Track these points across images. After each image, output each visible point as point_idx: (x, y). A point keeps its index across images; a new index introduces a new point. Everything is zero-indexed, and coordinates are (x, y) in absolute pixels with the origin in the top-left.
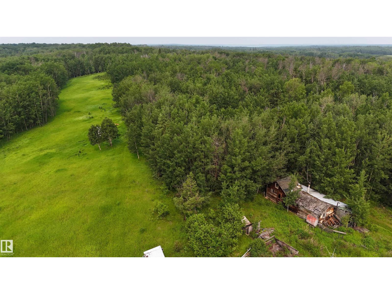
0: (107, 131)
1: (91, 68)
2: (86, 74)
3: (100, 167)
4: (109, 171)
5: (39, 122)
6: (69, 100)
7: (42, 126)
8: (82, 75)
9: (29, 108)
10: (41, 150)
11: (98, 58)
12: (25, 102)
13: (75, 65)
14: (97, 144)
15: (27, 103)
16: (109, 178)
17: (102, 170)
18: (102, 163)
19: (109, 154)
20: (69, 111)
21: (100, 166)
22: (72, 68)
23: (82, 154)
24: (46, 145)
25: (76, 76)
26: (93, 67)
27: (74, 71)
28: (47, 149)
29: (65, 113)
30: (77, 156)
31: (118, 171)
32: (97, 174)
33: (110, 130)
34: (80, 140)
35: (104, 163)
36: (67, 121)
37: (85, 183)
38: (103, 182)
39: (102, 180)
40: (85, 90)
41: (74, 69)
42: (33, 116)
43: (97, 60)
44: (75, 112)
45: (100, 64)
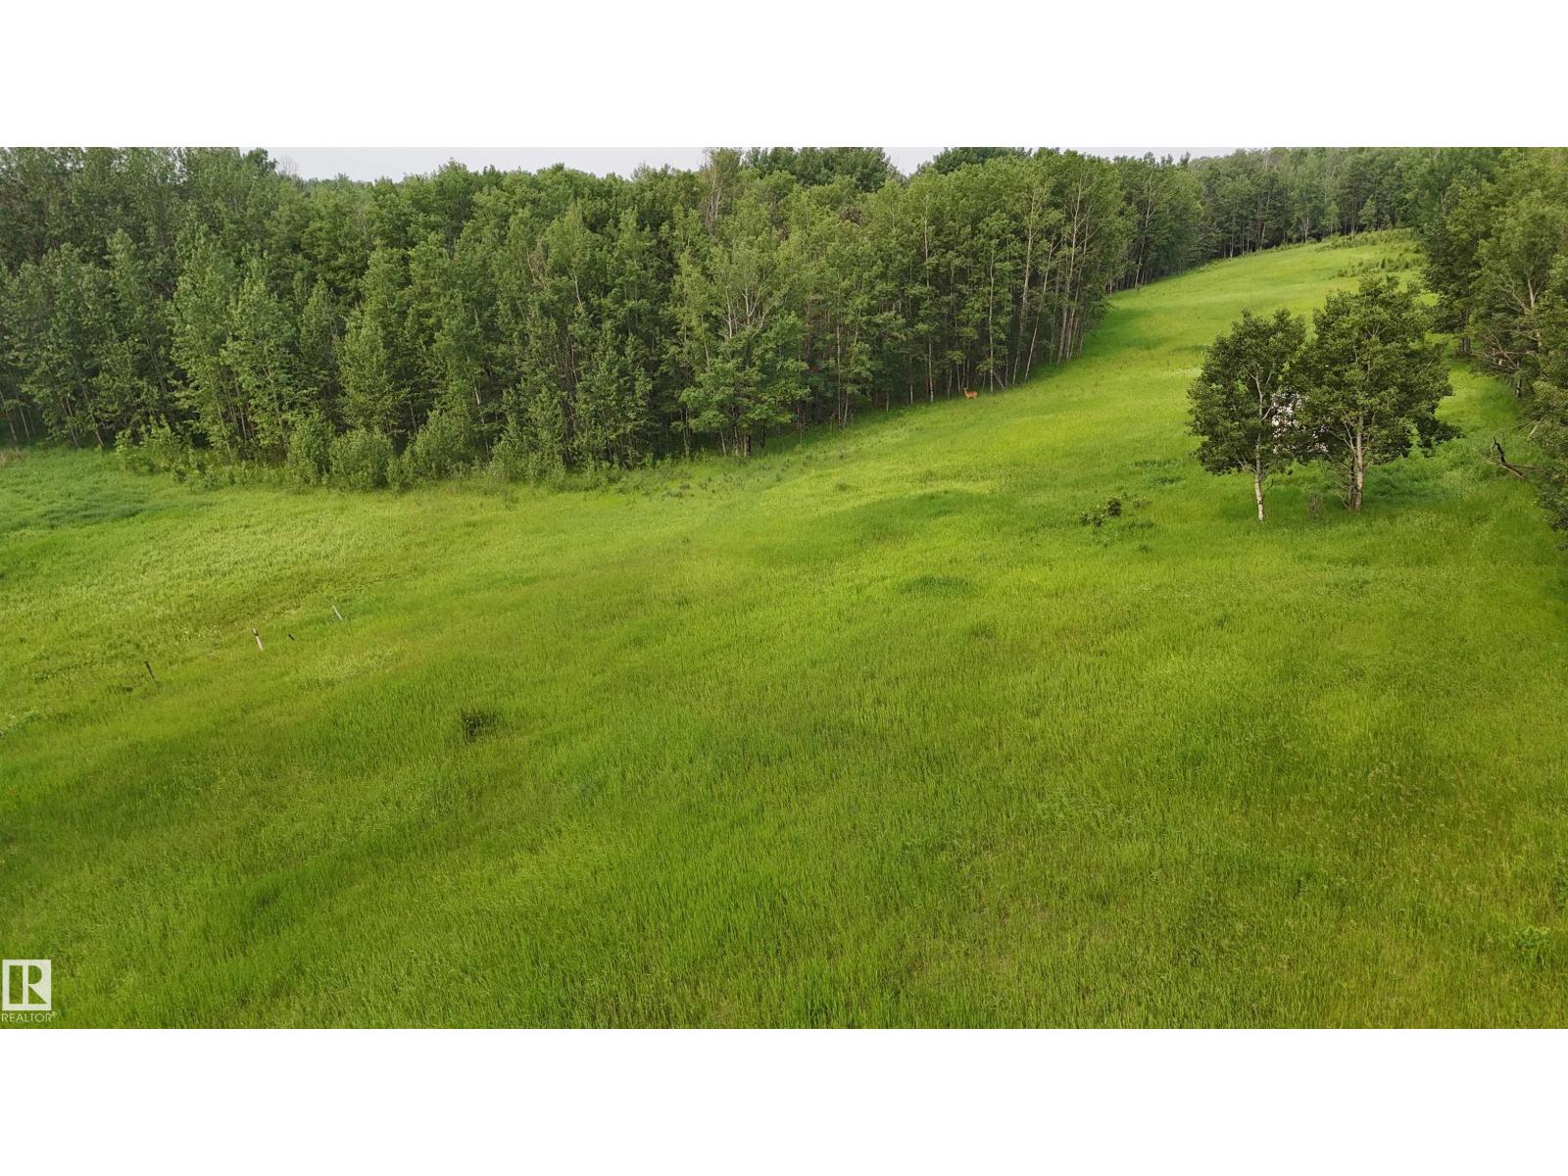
0: (1354, 374)
1: (1321, 212)
2: (1290, 241)
3: (1220, 623)
4: (1290, 673)
5: (988, 365)
6: (1167, 311)
7: (998, 388)
8: (1267, 247)
9: (964, 288)
10: (929, 476)
11: (1372, 161)
12: (950, 254)
13: (1251, 201)
14: (1247, 467)
15: (957, 262)
16: (1274, 743)
17: (1224, 647)
18: (1242, 596)
19: (1326, 549)
20: (1149, 345)
21: (1219, 613)
22: (1233, 214)
23: (1123, 521)
24: (960, 460)
25: (1237, 253)
26: (1334, 208)
27: (1235, 228)
28: (956, 476)
29: (1130, 352)
30: (1090, 528)
31: (1389, 700)
32: (1169, 667)
33: (1380, 360)
34: (1148, 457)
35: (1258, 596)
36: (1124, 378)
37: (1037, 724)
38: (1196, 760)
39: (1197, 742)
40: (1267, 279)
41: (1240, 216)
42: (969, 332)
43: (1362, 173)
44: (1180, 349)
45: (1370, 191)
